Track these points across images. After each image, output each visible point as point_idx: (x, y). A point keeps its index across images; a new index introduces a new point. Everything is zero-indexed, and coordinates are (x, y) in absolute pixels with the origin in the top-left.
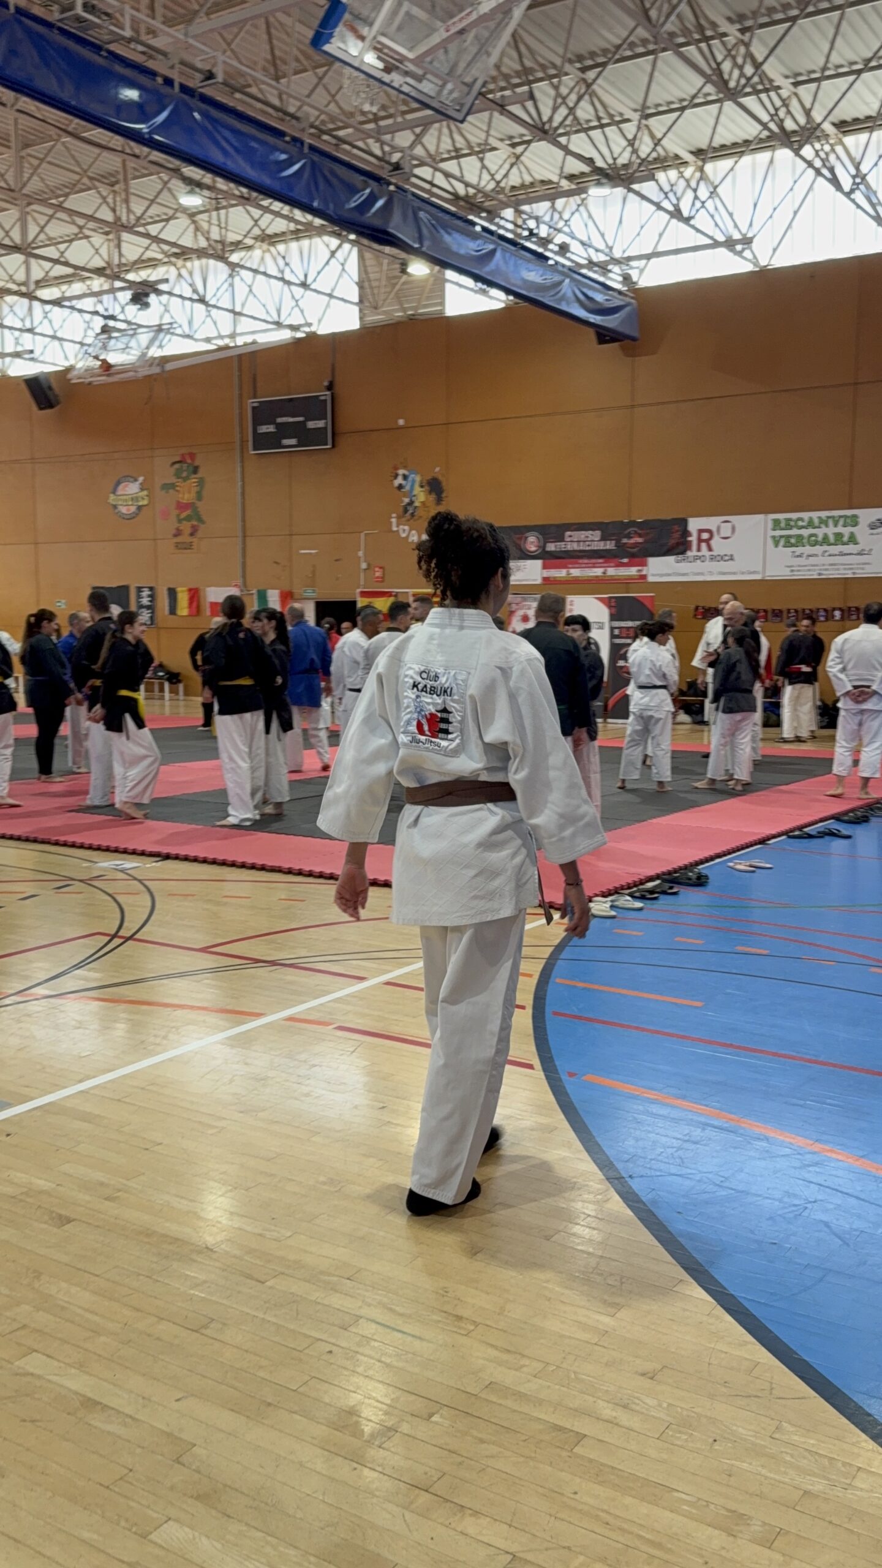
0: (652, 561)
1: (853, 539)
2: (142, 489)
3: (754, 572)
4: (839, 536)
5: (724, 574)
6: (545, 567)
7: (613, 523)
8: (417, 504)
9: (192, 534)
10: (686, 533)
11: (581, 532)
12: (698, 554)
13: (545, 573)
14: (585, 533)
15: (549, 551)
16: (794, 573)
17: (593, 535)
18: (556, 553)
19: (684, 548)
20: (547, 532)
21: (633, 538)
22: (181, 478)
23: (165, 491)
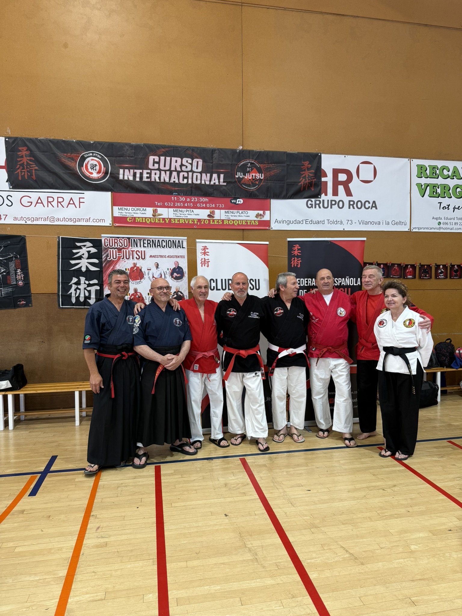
0: (275, 203)
3: (400, 223)
5: (367, 223)
6: (115, 203)
7: (222, 152)
10: (319, 173)
11: (174, 159)
12: (335, 198)
13: (118, 212)
14: (179, 160)
15: (123, 181)
16: (442, 226)
17: (191, 164)
18: (134, 183)
19: (318, 189)
20: (118, 154)
21: (249, 172)
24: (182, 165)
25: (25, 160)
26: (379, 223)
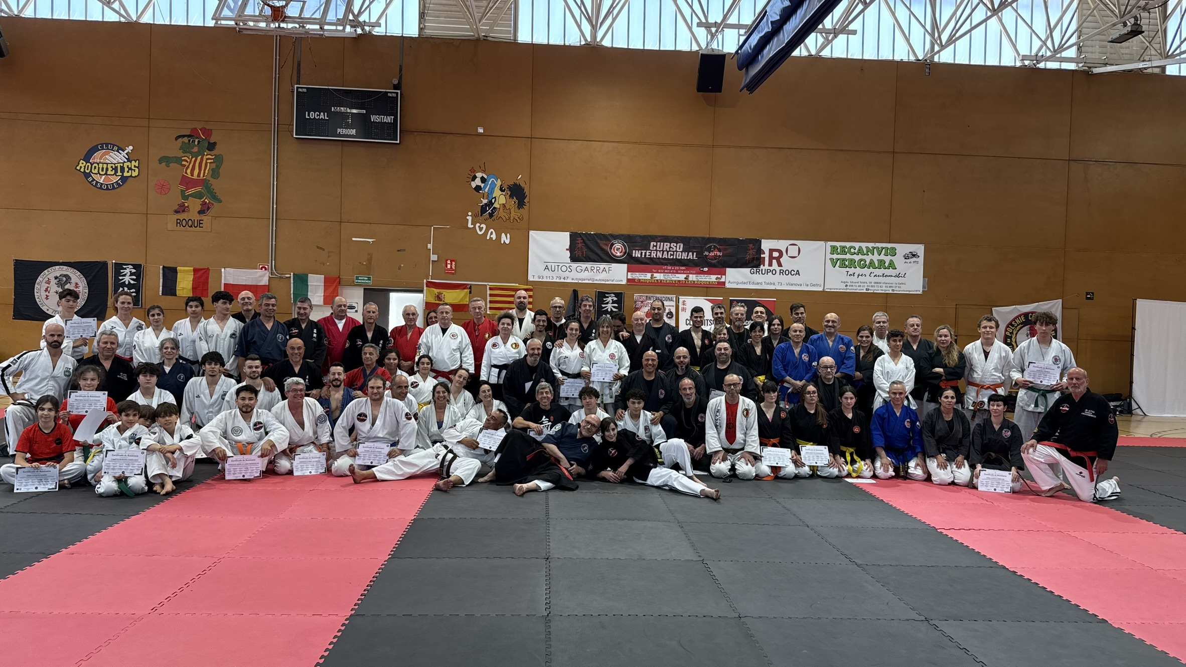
0: (728, 270)
1: (892, 265)
2: (129, 160)
3: (817, 285)
4: (882, 262)
5: (792, 285)
6: (628, 271)
7: (696, 239)
8: (496, 205)
9: (201, 212)
10: (760, 251)
11: (665, 244)
12: (770, 268)
13: (630, 276)
14: (669, 244)
15: (635, 257)
16: (848, 287)
17: (676, 247)
18: (641, 259)
19: (758, 262)
20: (633, 241)
21: (712, 251)
22: (191, 153)
23: (164, 164)
24: (670, 247)
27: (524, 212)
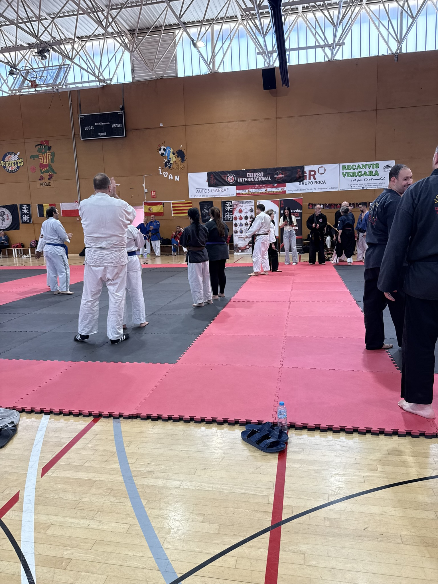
0: (288, 184)
1: (377, 173)
3: (335, 188)
4: (371, 172)
6: (237, 189)
7: (269, 169)
8: (171, 162)
10: (304, 172)
11: (254, 173)
12: (309, 181)
13: (238, 192)
14: (256, 173)
15: (239, 182)
16: (352, 187)
18: (243, 183)
19: (303, 178)
20: (238, 174)
21: (279, 175)
22: (42, 152)
23: (32, 159)
24: (257, 175)
25: (212, 178)
26: (326, 189)
27: (185, 164)
